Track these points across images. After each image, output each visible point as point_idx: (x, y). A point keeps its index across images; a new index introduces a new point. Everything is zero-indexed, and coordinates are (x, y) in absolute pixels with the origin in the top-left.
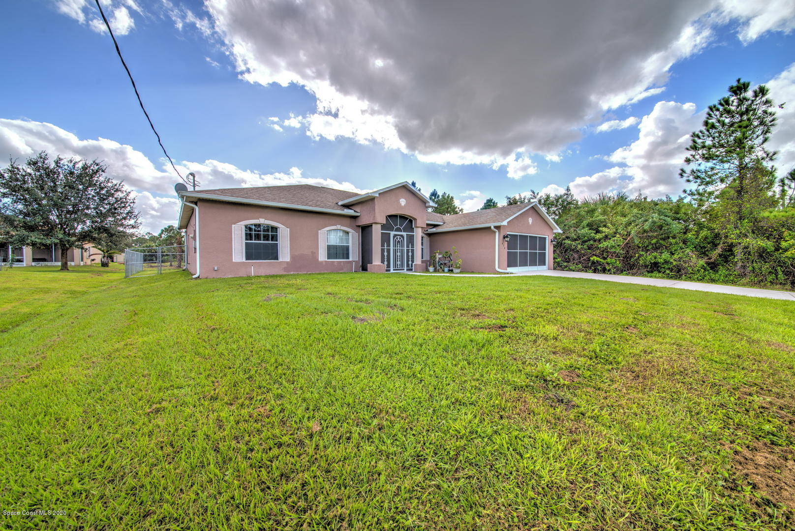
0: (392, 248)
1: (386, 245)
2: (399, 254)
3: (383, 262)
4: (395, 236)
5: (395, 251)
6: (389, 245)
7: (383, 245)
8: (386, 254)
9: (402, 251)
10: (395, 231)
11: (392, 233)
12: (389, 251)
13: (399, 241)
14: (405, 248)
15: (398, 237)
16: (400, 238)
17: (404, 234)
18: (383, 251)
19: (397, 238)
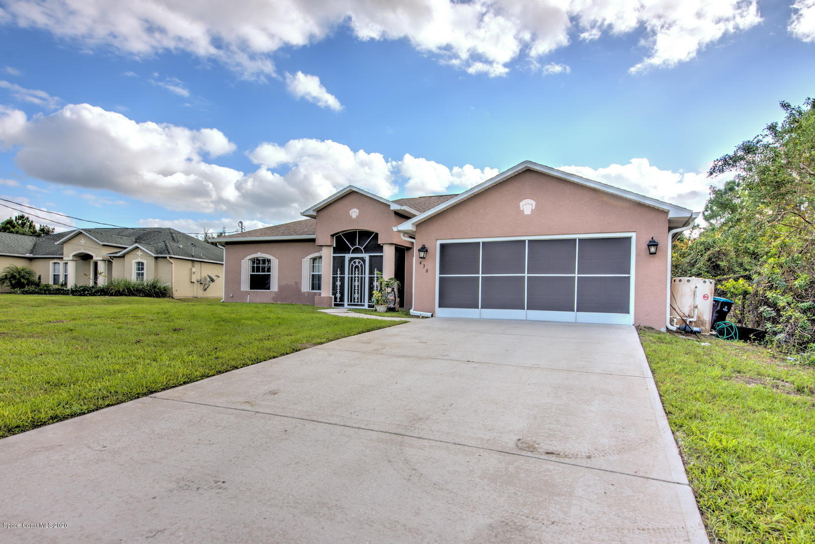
0: (346, 276)
1: (339, 272)
2: (356, 283)
3: (334, 293)
4: (352, 259)
5: (351, 280)
6: (343, 272)
7: (335, 272)
8: (338, 283)
9: (362, 280)
10: (352, 253)
11: (348, 256)
12: (342, 279)
13: (357, 267)
14: (367, 276)
15: (357, 260)
16: (359, 262)
17: (366, 256)
18: (335, 279)
19: (355, 262)
